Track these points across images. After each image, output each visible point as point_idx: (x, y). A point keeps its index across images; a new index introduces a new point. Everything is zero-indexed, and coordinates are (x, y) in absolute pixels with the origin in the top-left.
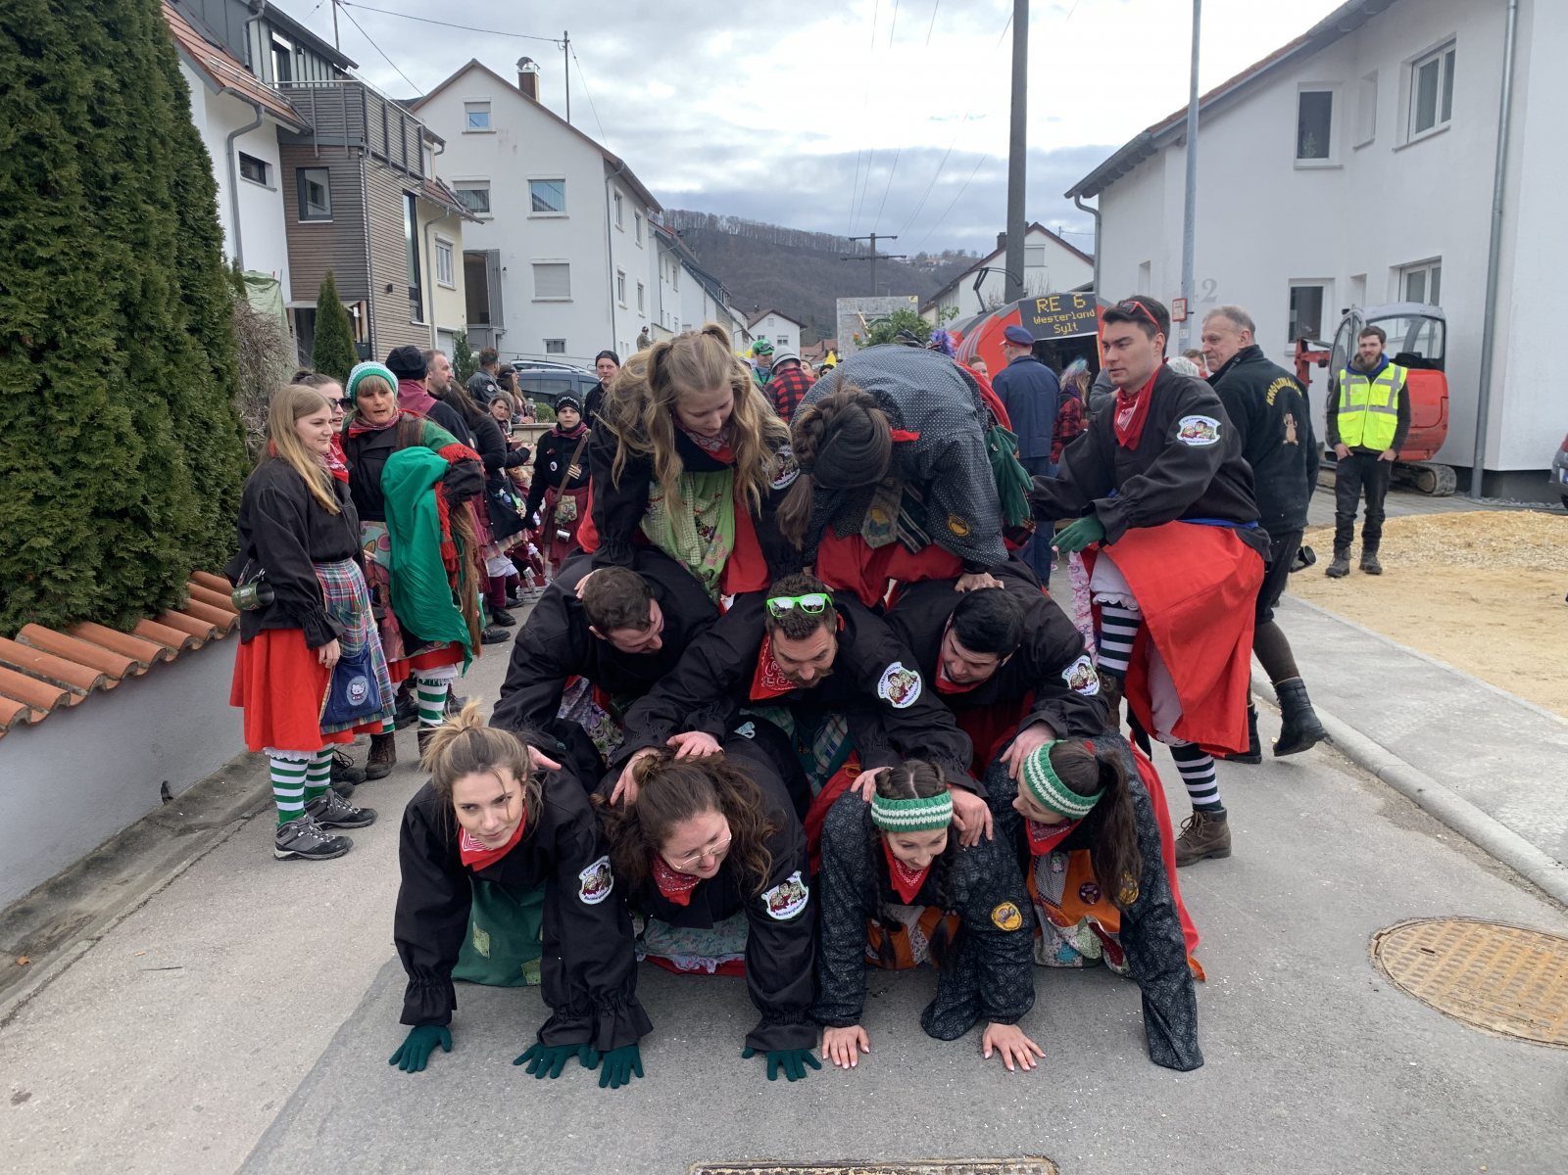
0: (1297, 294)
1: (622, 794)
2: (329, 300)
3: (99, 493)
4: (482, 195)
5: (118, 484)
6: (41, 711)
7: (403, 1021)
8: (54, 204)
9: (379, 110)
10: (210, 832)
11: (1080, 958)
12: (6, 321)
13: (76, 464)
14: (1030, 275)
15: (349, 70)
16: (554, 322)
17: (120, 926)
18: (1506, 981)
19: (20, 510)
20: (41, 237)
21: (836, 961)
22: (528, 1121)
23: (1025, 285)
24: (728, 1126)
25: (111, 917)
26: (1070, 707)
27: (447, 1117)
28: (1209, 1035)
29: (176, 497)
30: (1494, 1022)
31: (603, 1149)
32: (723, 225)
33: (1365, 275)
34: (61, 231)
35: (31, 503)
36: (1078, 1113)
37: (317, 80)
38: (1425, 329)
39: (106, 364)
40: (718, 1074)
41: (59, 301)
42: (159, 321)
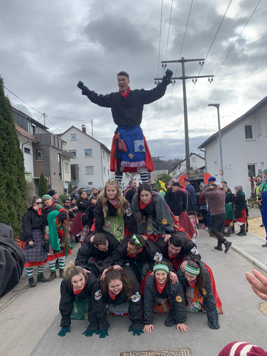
0: (249, 167)
1: (102, 278)
2: (42, 177)
4: (75, 153)
5: (4, 219)
7: (61, 326)
9: (53, 137)
10: (19, 292)
11: (197, 310)
14: (192, 164)
15: (47, 130)
16: (90, 178)
17: (2, 311)
21: (147, 311)
22: (85, 345)
24: (125, 345)
27: (69, 344)
31: (100, 350)
33: (264, 162)
36: (195, 340)
37: (41, 132)
39: (3, 196)
40: (123, 335)
42: (13, 187)
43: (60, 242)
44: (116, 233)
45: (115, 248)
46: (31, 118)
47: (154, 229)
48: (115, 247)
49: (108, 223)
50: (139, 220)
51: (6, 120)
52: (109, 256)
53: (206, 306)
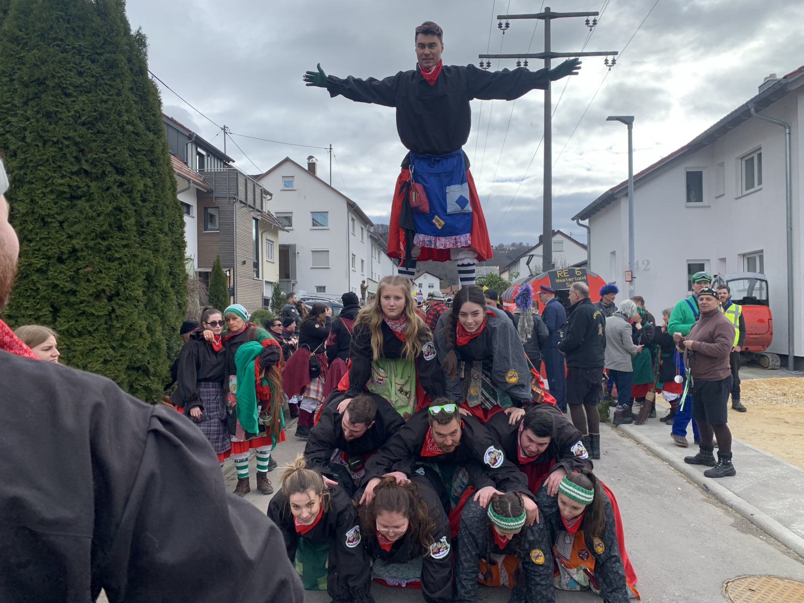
0: (691, 266)
1: (365, 500)
2: (217, 269)
3: (130, 359)
4: (289, 219)
5: (138, 355)
8: (123, 235)
9: (244, 181)
11: (579, 586)
12: (100, 284)
13: (122, 346)
14: (556, 257)
15: (231, 163)
16: (321, 278)
20: (117, 249)
21: (465, 579)
23: (553, 261)
29: (161, 361)
33: (726, 258)
34: (125, 246)
37: (216, 168)
38: (757, 285)
39: (138, 302)
41: (122, 276)
42: (160, 283)
43: (261, 414)
44: (397, 398)
45: (393, 432)
46: (197, 135)
47: (485, 393)
48: (392, 430)
49: (379, 373)
50: (452, 370)
51: (150, 131)
52: (379, 450)
53: (601, 580)
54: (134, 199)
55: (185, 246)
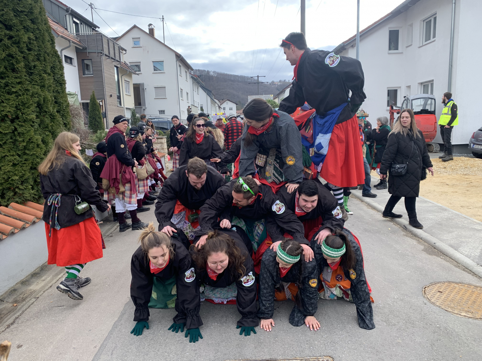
0: (389, 92)
2: (93, 100)
3: (32, 162)
4: (138, 66)
5: (38, 160)
6: (18, 229)
7: (134, 320)
8: (16, 75)
9: (107, 41)
11: (336, 297)
12: (3, 111)
13: (25, 154)
15: (97, 29)
16: (162, 105)
17: (44, 294)
18: (464, 300)
19: (9, 168)
20: (13, 85)
21: (265, 300)
22: (174, 349)
24: (234, 350)
25: (41, 291)
26: (334, 223)
27: (150, 349)
28: (376, 319)
30: (461, 313)
31: (197, 357)
32: (212, 74)
33: (410, 86)
34: (19, 83)
35: (12, 166)
36: (339, 343)
37: (87, 32)
38: (429, 102)
39: (33, 123)
40: (230, 334)
41: (19, 104)
42: (49, 109)
46: (72, 9)
47: (275, 173)
54: (22, 48)
55: (65, 84)
